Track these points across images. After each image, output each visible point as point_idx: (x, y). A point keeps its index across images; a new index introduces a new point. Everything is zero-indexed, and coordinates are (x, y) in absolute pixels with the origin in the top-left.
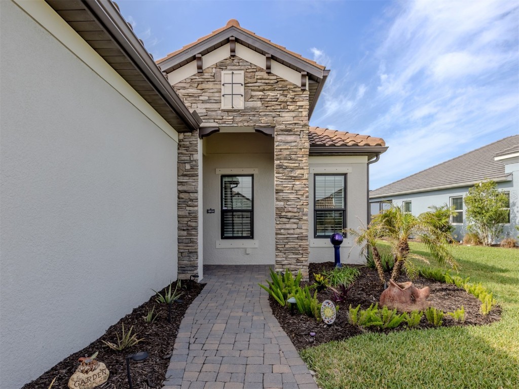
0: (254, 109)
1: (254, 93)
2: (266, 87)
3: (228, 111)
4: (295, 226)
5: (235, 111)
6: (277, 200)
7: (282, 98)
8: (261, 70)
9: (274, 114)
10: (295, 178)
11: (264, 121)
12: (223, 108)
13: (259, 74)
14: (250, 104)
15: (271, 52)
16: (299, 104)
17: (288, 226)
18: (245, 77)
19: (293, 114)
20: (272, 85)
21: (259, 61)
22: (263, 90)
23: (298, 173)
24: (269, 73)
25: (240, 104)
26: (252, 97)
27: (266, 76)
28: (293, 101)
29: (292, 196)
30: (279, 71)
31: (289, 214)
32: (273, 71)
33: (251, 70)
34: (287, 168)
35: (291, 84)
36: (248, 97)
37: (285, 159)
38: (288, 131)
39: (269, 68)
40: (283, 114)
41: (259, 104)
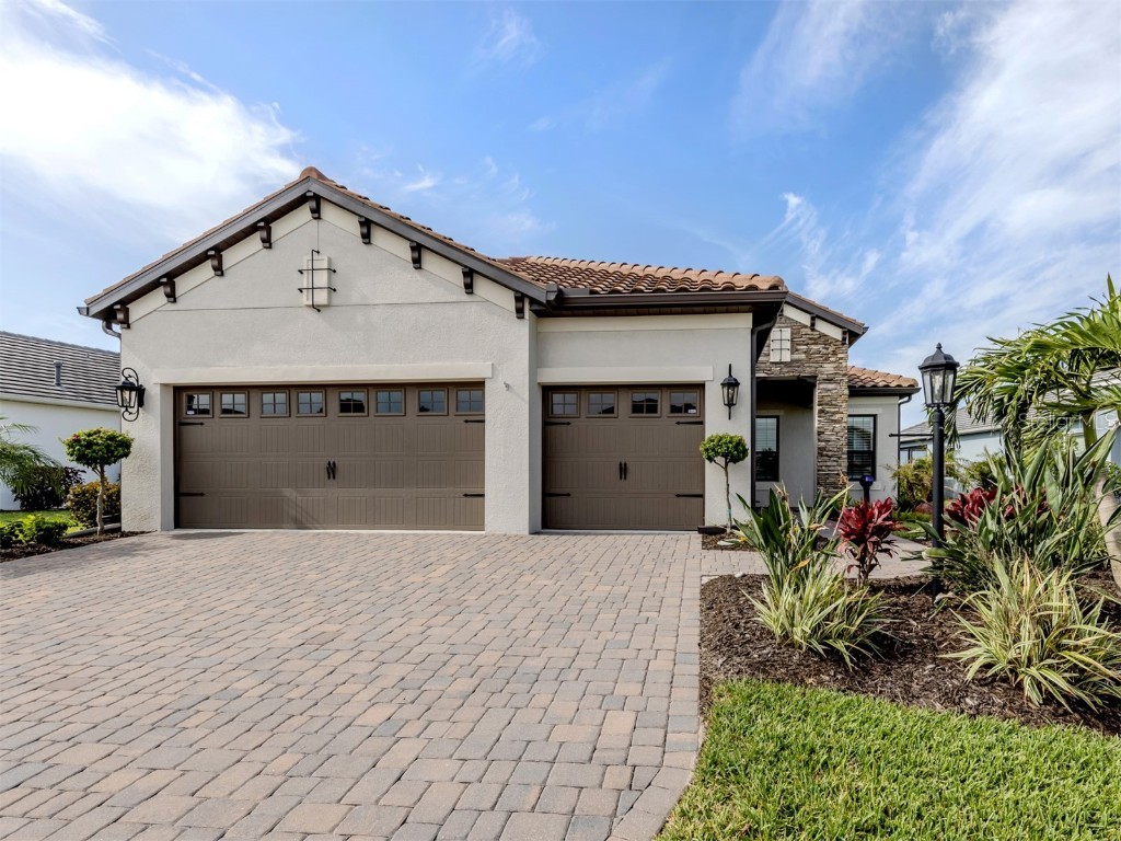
0: (798, 361)
1: (799, 347)
2: (810, 342)
3: (776, 363)
4: (835, 464)
5: (781, 363)
6: (819, 440)
7: (825, 351)
8: (806, 327)
9: (816, 365)
10: (835, 421)
11: (807, 372)
12: (772, 360)
13: (804, 331)
14: (796, 356)
15: (817, 312)
16: (839, 356)
17: (829, 464)
18: (792, 333)
19: (835, 365)
20: (815, 339)
21: (805, 319)
22: (807, 345)
23: (837, 417)
24: (813, 330)
25: (787, 357)
26: (797, 350)
27: (810, 332)
28: (834, 353)
29: (833, 438)
30: (822, 327)
31: (830, 453)
32: (817, 327)
33: (796, 328)
34: (828, 412)
35: (832, 338)
36: (793, 350)
37: (827, 404)
38: (829, 380)
39: (813, 325)
40: (825, 365)
41: (803, 356)
